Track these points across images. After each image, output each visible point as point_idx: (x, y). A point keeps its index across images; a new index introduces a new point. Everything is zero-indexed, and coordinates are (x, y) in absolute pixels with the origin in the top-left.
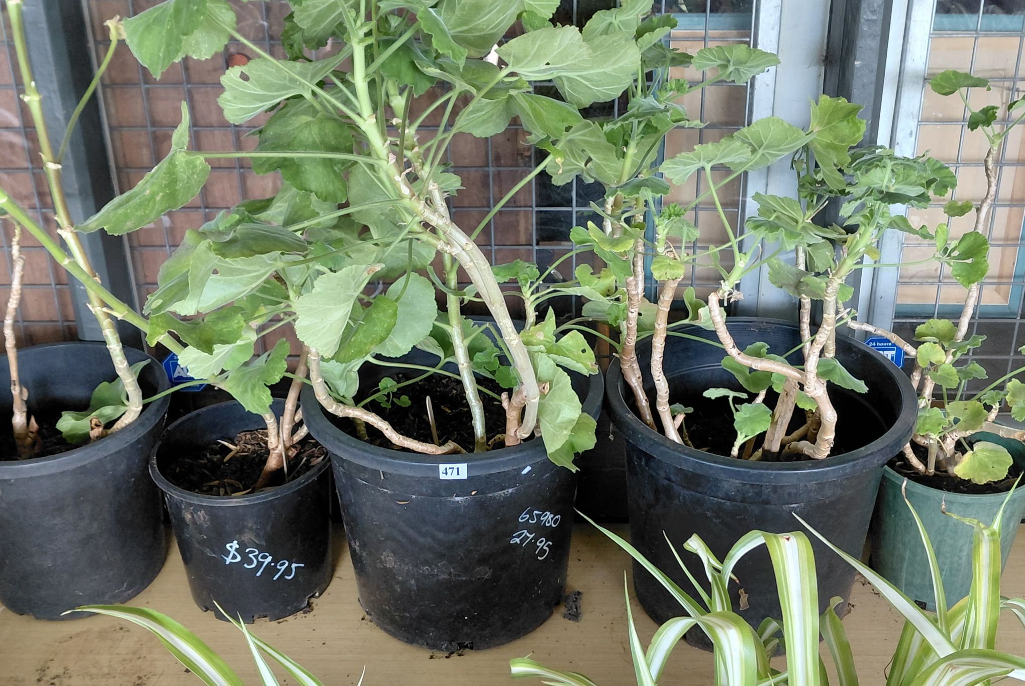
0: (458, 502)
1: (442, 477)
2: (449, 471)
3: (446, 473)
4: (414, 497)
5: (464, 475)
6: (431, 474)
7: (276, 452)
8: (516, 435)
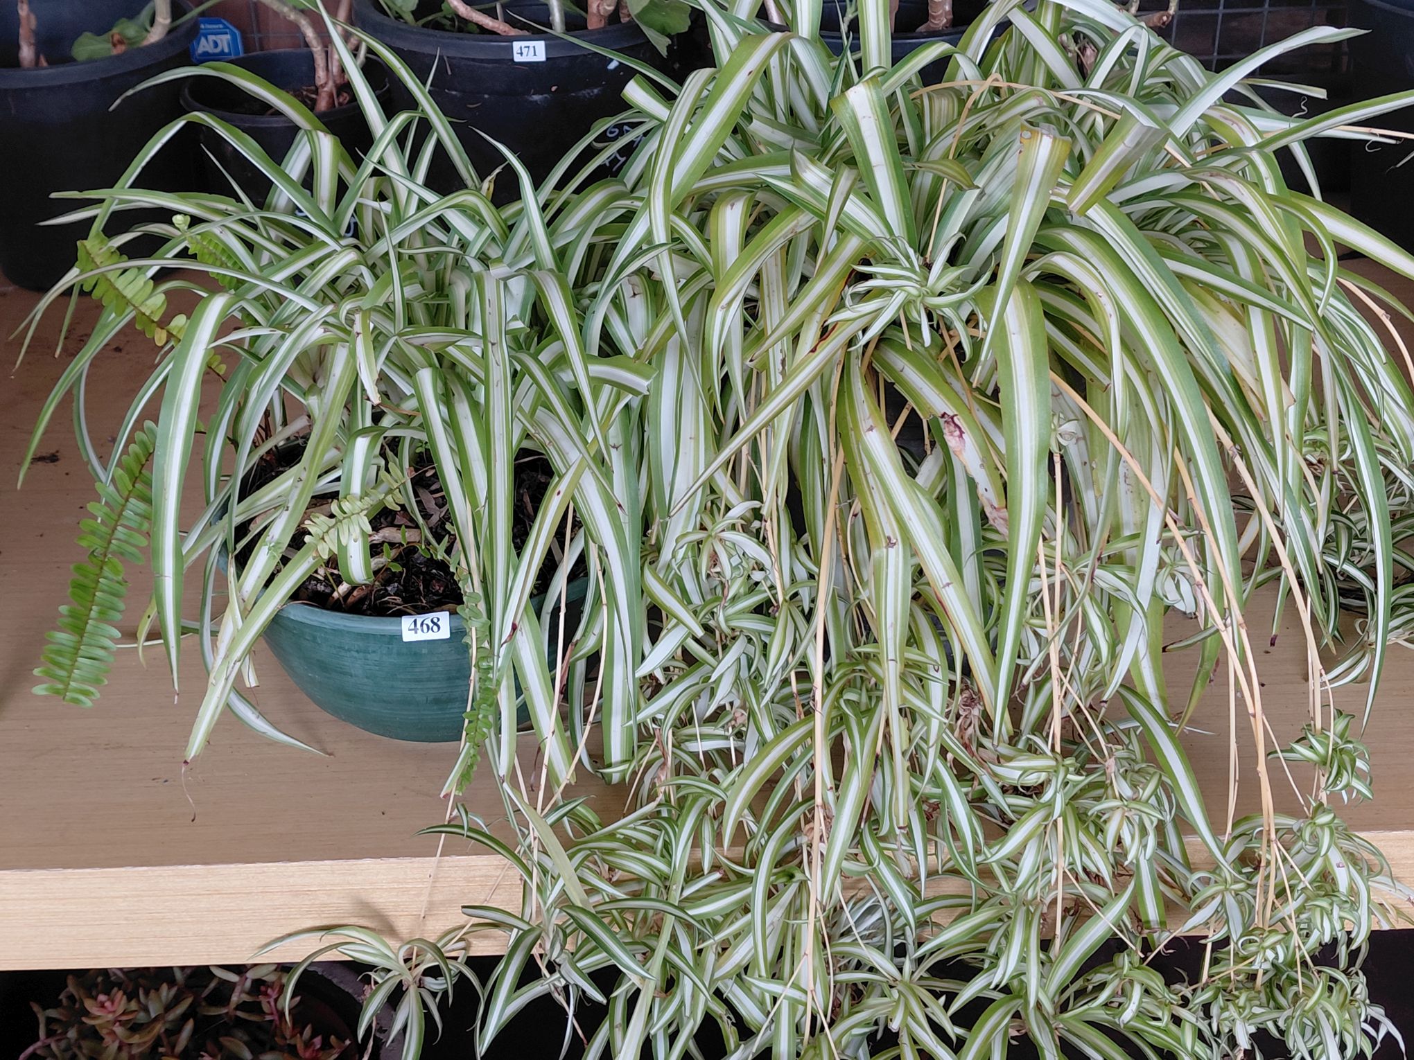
0: (536, 101)
1: (517, 58)
2: (525, 51)
3: (521, 54)
4: (486, 96)
5: (541, 57)
6: (503, 56)
7: (326, 89)
8: (598, 10)
